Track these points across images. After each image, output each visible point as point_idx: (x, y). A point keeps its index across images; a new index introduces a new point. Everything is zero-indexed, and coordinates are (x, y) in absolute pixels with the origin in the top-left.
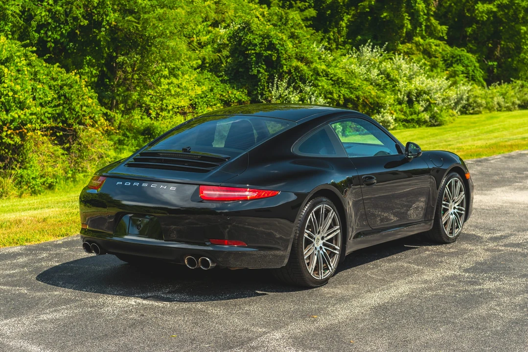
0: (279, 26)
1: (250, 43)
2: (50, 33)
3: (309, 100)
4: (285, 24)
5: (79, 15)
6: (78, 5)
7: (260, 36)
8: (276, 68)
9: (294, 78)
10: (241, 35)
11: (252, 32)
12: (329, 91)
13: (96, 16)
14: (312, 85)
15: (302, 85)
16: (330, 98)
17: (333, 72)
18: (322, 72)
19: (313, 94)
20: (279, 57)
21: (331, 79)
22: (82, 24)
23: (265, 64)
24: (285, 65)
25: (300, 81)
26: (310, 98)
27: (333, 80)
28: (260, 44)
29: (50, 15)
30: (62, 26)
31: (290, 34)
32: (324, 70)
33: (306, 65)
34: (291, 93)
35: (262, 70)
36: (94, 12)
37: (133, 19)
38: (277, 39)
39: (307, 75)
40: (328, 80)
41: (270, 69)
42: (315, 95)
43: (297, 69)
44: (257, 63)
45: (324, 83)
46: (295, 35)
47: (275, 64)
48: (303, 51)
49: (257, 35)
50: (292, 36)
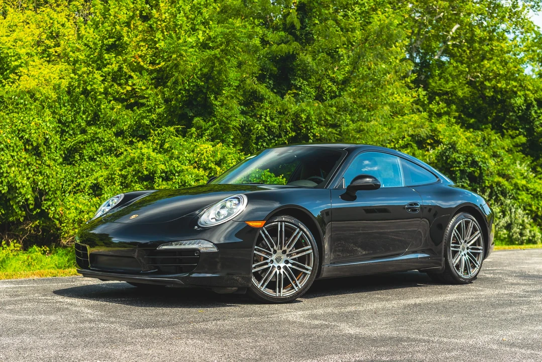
0: (483, 146)
1: (455, 161)
2: (265, 144)
3: (509, 212)
4: (488, 145)
5: (288, 128)
6: (287, 120)
7: (464, 154)
8: (479, 184)
9: (495, 192)
10: (447, 154)
11: (457, 152)
12: (527, 204)
13: (304, 129)
14: (512, 198)
15: (502, 198)
16: (529, 210)
17: (532, 187)
18: (522, 187)
19: (513, 206)
20: (481, 173)
21: (531, 193)
22: (290, 135)
23: (470, 180)
24: (487, 180)
25: (502, 195)
26: (510, 210)
27: (532, 195)
28: (464, 162)
29: (267, 130)
30: (276, 139)
31: (492, 153)
32: (525, 186)
33: (507, 180)
34: (493, 205)
35: (465, 185)
36: (302, 126)
37: (334, 131)
38: (480, 157)
39: (507, 189)
40: (528, 194)
41: (474, 184)
42: (515, 206)
43: (498, 184)
44: (461, 179)
45: (524, 197)
46: (497, 154)
47: (478, 179)
48: (504, 168)
49: (461, 154)
50: (495, 155)
